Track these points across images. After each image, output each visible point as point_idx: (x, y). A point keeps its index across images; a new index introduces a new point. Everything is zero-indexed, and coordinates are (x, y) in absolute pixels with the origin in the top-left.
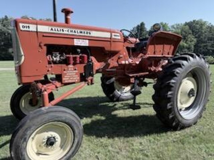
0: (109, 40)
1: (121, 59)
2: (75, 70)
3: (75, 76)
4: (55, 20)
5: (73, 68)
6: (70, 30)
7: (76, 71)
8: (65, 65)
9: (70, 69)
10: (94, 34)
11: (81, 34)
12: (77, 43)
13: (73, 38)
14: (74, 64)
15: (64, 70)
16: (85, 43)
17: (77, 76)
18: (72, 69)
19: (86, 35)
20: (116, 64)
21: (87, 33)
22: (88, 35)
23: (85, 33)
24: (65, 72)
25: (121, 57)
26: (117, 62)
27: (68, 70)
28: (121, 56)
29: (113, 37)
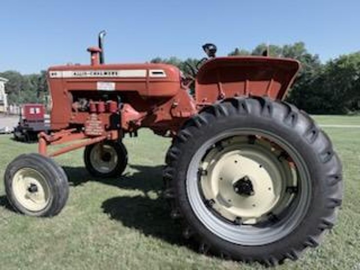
0: (144, 80)
1: (176, 108)
2: (98, 120)
3: (98, 128)
4: (101, 61)
5: (97, 118)
6: (93, 72)
7: (100, 122)
8: (88, 114)
9: (93, 119)
10: (123, 74)
11: (106, 76)
12: (101, 86)
13: (96, 82)
14: (98, 113)
15: (87, 119)
16: (111, 87)
17: (100, 128)
18: (95, 119)
19: (111, 76)
20: (168, 117)
21: (113, 73)
22: (115, 75)
23: (111, 73)
24: (88, 122)
25: (176, 106)
26: (171, 113)
27: (91, 120)
28: (176, 104)
29: (151, 75)
